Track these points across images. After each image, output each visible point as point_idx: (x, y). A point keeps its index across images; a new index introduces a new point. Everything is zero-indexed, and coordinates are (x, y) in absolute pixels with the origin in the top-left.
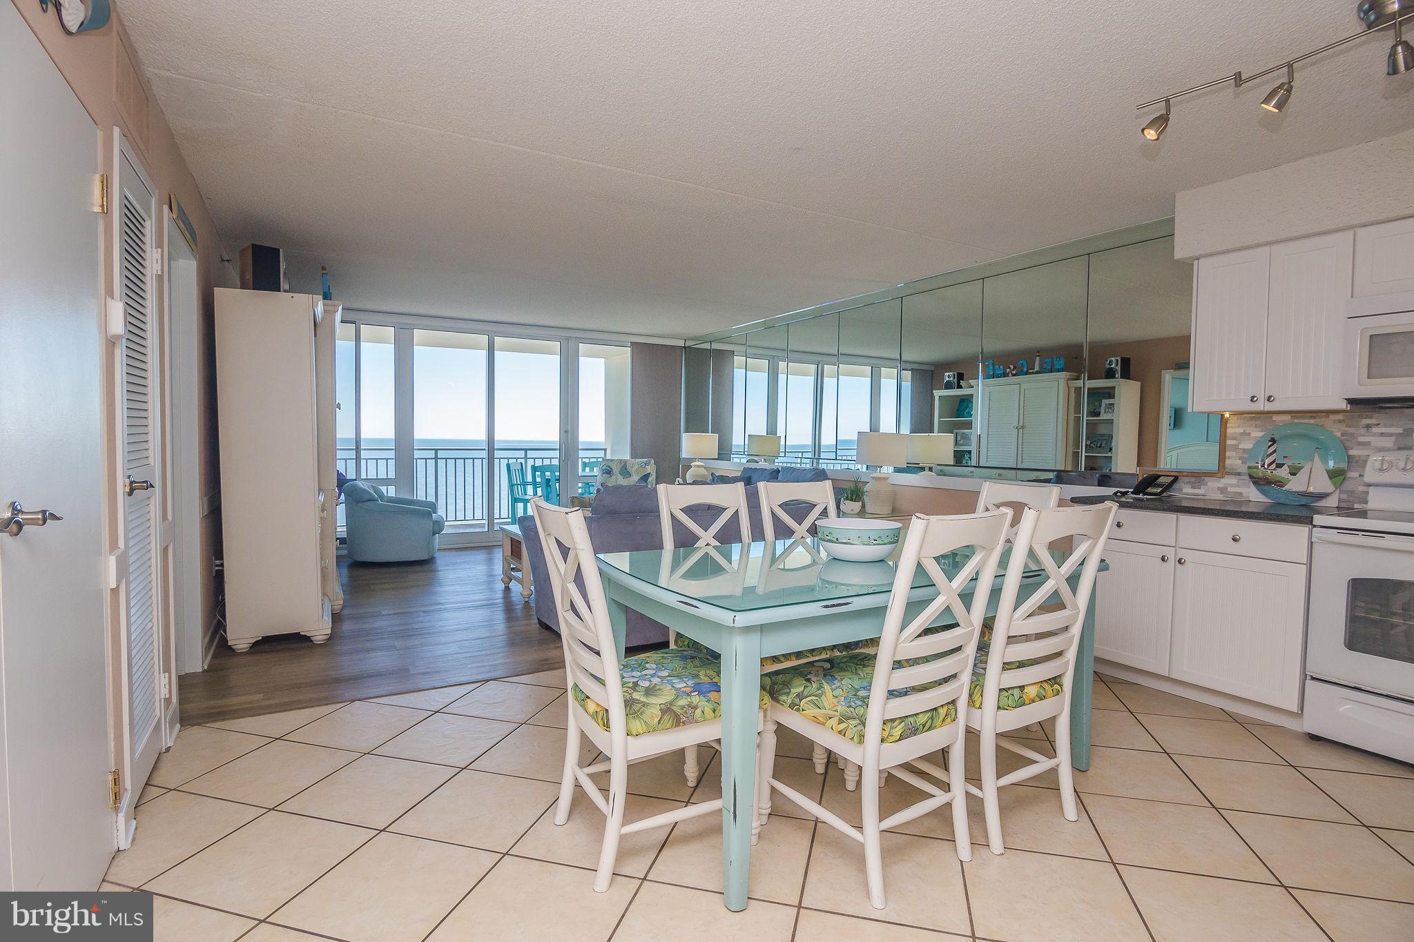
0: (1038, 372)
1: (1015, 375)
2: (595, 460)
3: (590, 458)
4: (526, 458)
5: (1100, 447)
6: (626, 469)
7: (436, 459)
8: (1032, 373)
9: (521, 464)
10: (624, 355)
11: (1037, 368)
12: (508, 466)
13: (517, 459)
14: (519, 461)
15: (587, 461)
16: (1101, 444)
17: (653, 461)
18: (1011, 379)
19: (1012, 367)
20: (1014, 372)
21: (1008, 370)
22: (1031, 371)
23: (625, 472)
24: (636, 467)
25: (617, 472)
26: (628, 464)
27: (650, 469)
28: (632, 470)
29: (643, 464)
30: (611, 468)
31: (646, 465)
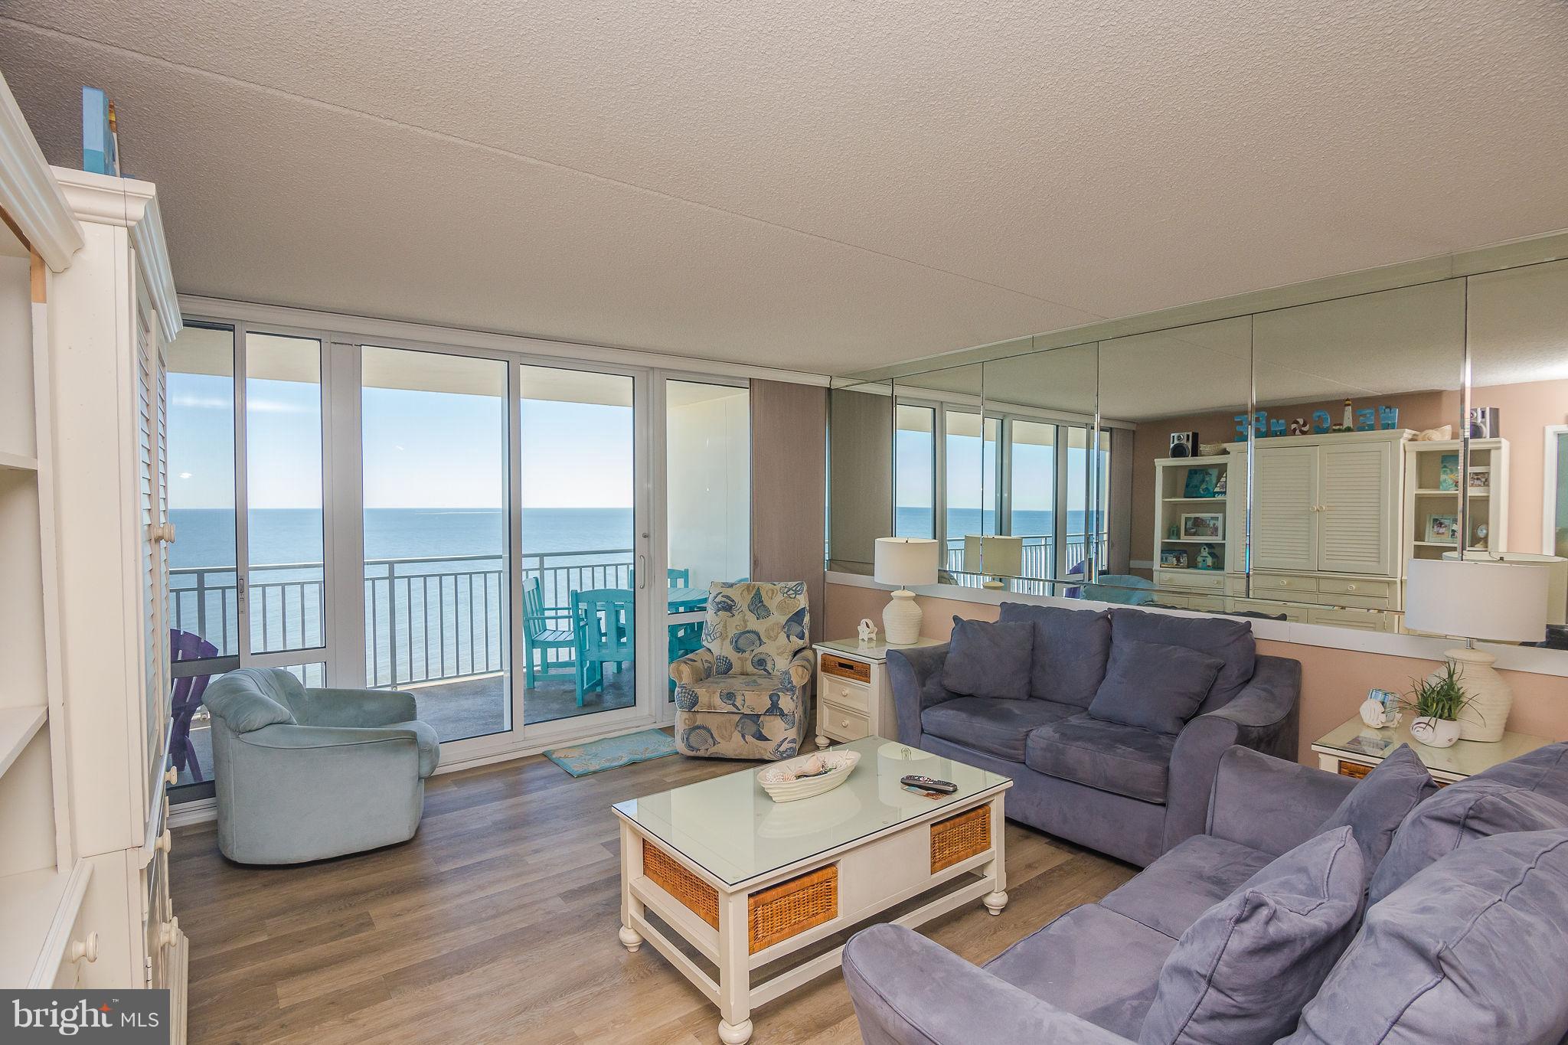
0: (1348, 430)
1: (1303, 433)
6: (761, 602)
8: (1339, 431)
10: (741, 398)
11: (1348, 421)
17: (805, 587)
18: (1299, 439)
19: (1301, 421)
20: (1305, 429)
21: (1294, 426)
22: (1338, 427)
23: (758, 605)
24: (779, 597)
25: (745, 608)
26: (763, 594)
27: (802, 601)
28: (772, 603)
29: (791, 592)
30: (733, 601)
31: (796, 594)
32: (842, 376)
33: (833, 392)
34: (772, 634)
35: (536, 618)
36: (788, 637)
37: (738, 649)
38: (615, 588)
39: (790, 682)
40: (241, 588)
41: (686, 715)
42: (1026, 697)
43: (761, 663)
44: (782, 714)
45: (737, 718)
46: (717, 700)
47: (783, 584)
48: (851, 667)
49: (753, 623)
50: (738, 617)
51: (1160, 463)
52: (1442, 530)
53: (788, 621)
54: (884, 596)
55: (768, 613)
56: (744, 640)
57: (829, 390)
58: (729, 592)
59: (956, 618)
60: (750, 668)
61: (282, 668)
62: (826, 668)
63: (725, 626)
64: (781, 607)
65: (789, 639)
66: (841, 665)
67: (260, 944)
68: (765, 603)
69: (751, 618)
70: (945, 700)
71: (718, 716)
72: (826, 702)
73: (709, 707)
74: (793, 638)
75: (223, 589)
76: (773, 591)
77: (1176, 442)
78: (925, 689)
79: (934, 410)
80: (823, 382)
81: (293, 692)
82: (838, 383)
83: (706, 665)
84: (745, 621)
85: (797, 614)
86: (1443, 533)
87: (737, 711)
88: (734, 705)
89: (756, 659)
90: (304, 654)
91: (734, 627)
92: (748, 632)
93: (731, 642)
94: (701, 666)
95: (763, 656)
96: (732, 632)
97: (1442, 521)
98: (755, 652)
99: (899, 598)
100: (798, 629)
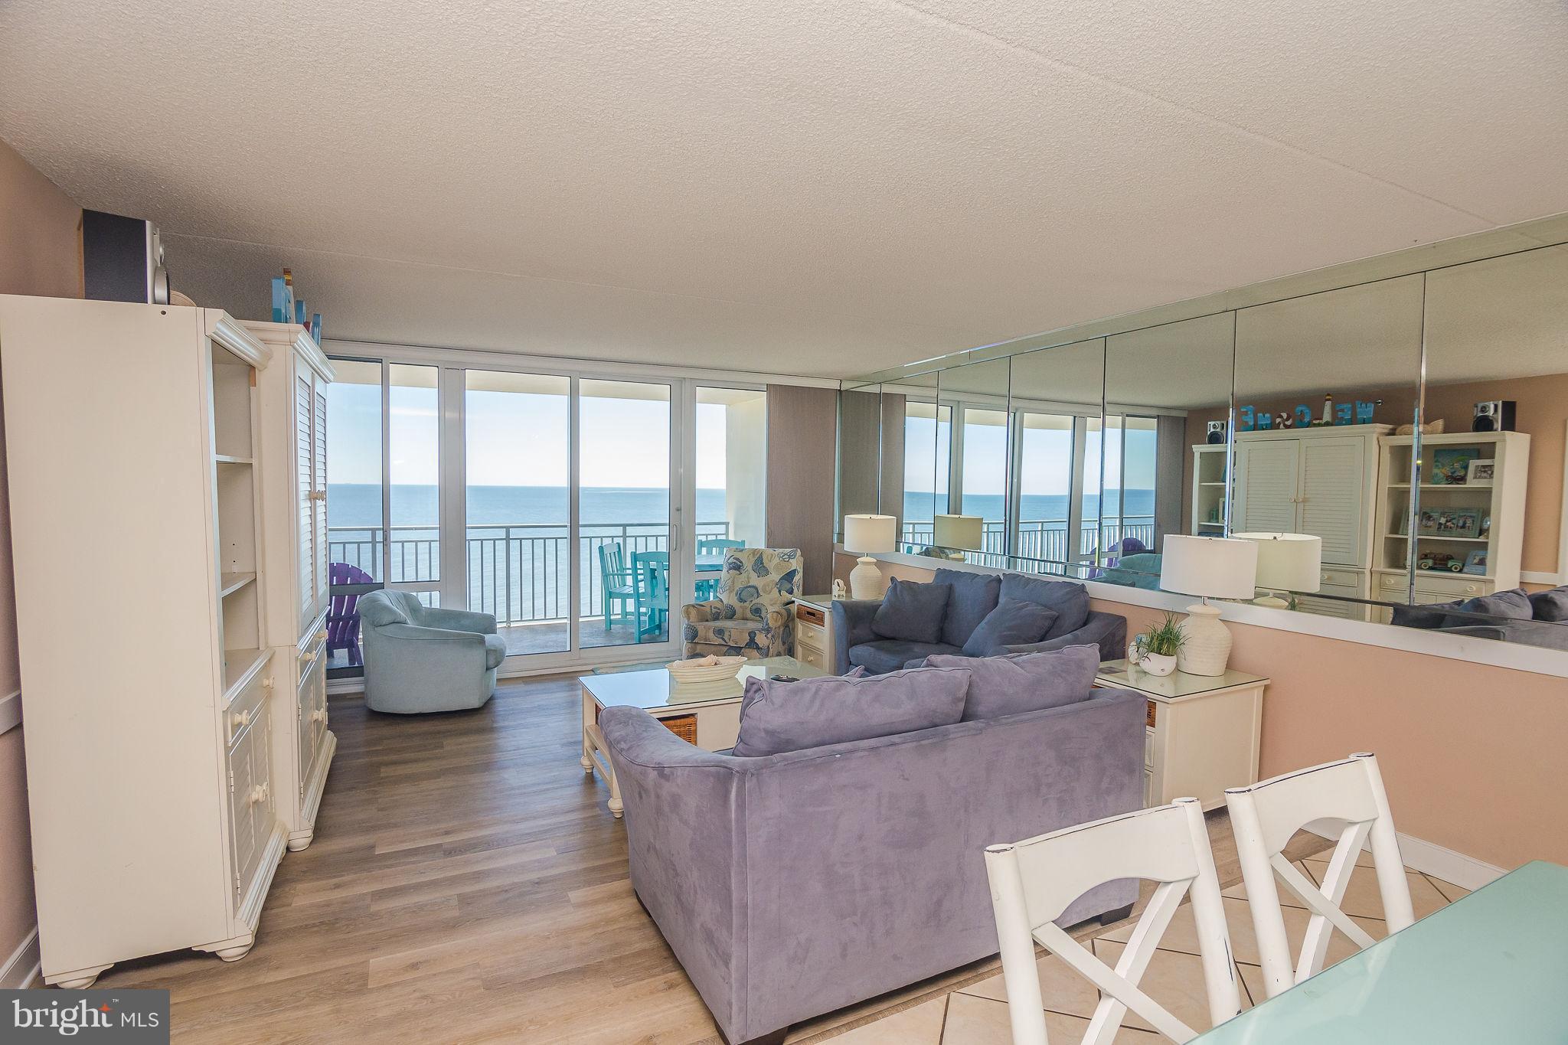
0: (1327, 424)
1: (1287, 427)
2: (714, 538)
4: (625, 536)
5: (1463, 527)
6: (762, 563)
8: (1319, 425)
9: (619, 544)
10: (759, 402)
11: (1327, 416)
12: (601, 549)
14: (616, 540)
15: (703, 539)
16: (1465, 523)
17: (799, 552)
18: (1282, 433)
19: (1285, 415)
20: (1288, 423)
21: (1278, 420)
22: (1317, 422)
23: (760, 567)
24: (776, 560)
25: (750, 568)
26: (764, 557)
27: (796, 564)
28: (771, 565)
29: (786, 556)
30: (741, 562)
31: (789, 558)
32: (852, 379)
33: (844, 393)
34: (768, 589)
35: (616, 574)
36: (780, 591)
37: (741, 600)
39: (767, 624)
40: (386, 542)
41: (690, 645)
42: (935, 642)
43: (757, 611)
44: (758, 648)
45: (726, 649)
46: (711, 635)
47: (781, 550)
48: (813, 615)
49: (755, 580)
50: (744, 575)
51: (1198, 449)
52: (1430, 523)
53: (782, 578)
54: (851, 560)
55: (767, 572)
56: (747, 593)
57: (840, 390)
58: (739, 555)
59: (893, 579)
60: (749, 615)
61: (414, 594)
62: (800, 616)
63: (733, 582)
64: (776, 568)
65: (780, 593)
66: (809, 613)
68: (764, 565)
69: (754, 575)
70: (873, 641)
71: (713, 647)
72: (801, 643)
73: (706, 640)
74: (784, 593)
76: (772, 555)
77: (1212, 430)
78: (855, 631)
80: (835, 385)
81: (414, 608)
82: (846, 386)
83: (714, 610)
84: (749, 578)
85: (789, 574)
86: (1430, 527)
87: (724, 643)
88: (723, 639)
89: (754, 608)
90: (428, 585)
91: (741, 581)
92: (750, 587)
93: (736, 595)
94: (708, 610)
95: (759, 606)
96: (738, 586)
97: (1432, 514)
98: (753, 602)
99: (865, 563)
100: (788, 586)
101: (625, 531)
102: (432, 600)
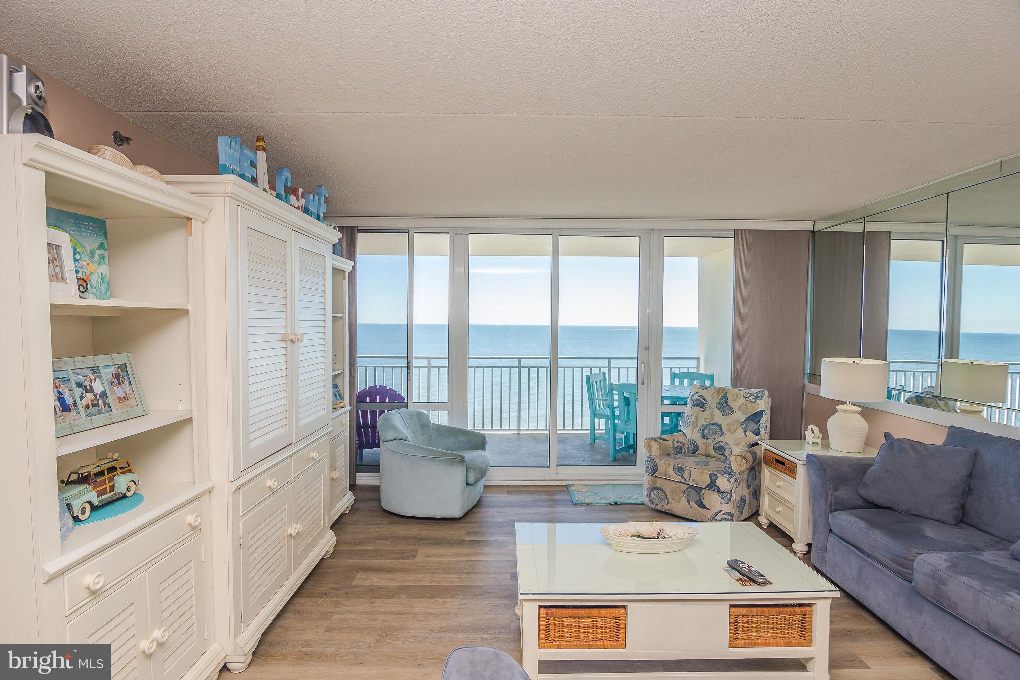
2: (685, 370)
3: (680, 368)
4: (609, 367)
6: (727, 402)
7: (520, 367)
9: (604, 374)
12: (588, 377)
13: (600, 368)
14: (603, 370)
15: (677, 371)
17: (767, 393)
23: (724, 404)
24: (742, 400)
25: (714, 406)
26: (729, 396)
27: (763, 404)
28: (735, 405)
29: (752, 397)
30: (705, 400)
31: (756, 399)
32: (826, 220)
33: (817, 234)
34: (732, 429)
35: (601, 399)
36: (745, 432)
37: (704, 437)
38: (626, 383)
39: (730, 468)
40: (409, 367)
41: (650, 478)
42: (954, 522)
43: (720, 449)
44: (719, 491)
45: (685, 487)
46: (671, 471)
47: (747, 390)
48: (783, 464)
49: (718, 418)
50: (708, 412)
53: (748, 419)
54: (830, 407)
55: (732, 412)
56: (710, 430)
57: (813, 232)
58: (703, 393)
59: (887, 435)
60: (711, 452)
61: (426, 412)
62: (767, 461)
63: (697, 418)
64: (742, 408)
65: (745, 434)
66: (777, 461)
67: (370, 551)
68: (729, 403)
69: (717, 413)
70: (861, 507)
71: (672, 482)
73: (665, 475)
74: (749, 434)
75: (402, 367)
76: (737, 394)
78: (836, 493)
79: (943, 241)
80: (808, 226)
81: (424, 425)
82: (819, 226)
83: (676, 445)
84: (712, 416)
85: (755, 415)
87: (683, 480)
88: (683, 477)
89: (717, 446)
90: (438, 406)
91: (704, 418)
92: (713, 424)
93: (699, 431)
94: (671, 445)
95: (722, 444)
96: (702, 422)
98: (717, 440)
99: (845, 411)
100: (754, 427)
101: (609, 363)
102: (438, 418)
